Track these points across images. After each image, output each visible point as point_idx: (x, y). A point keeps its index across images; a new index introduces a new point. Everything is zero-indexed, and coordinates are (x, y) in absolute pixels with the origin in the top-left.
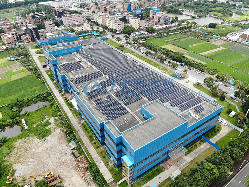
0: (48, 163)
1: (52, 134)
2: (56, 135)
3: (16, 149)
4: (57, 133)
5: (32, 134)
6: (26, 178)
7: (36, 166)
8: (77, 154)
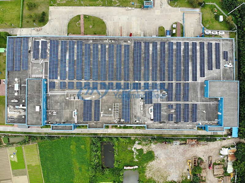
0: (178, 160)
1: (154, 150)
2: (156, 148)
3: (153, 177)
4: (155, 147)
5: (145, 164)
6: (182, 175)
7: (176, 167)
8: (183, 142)
